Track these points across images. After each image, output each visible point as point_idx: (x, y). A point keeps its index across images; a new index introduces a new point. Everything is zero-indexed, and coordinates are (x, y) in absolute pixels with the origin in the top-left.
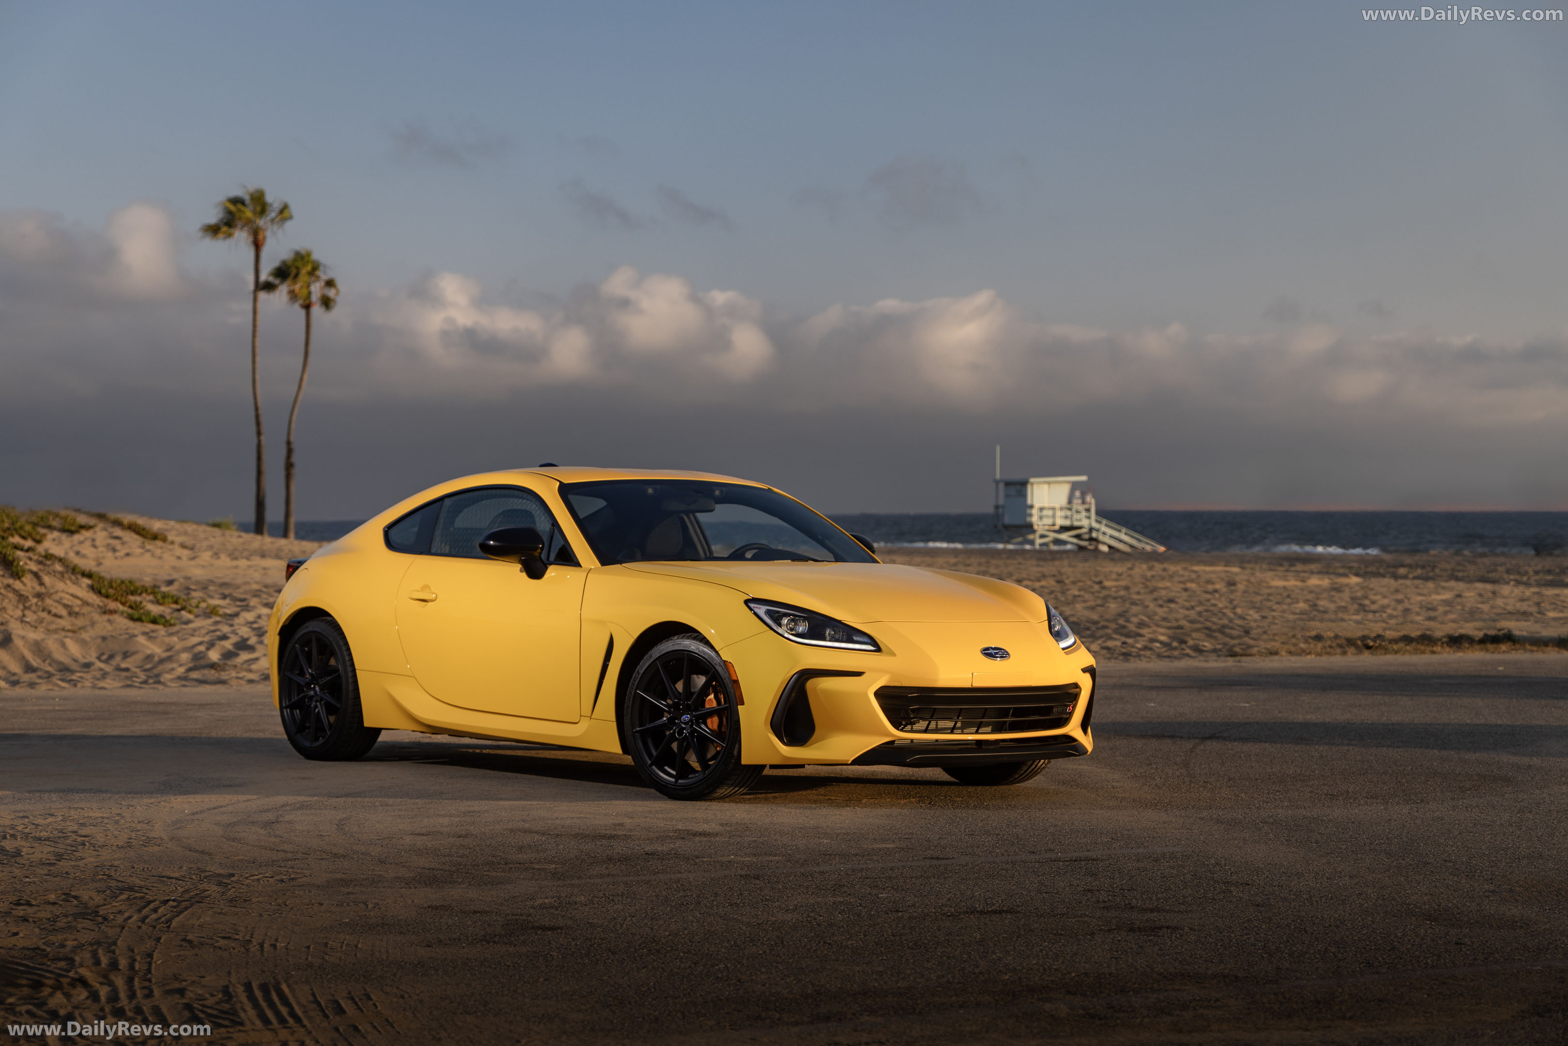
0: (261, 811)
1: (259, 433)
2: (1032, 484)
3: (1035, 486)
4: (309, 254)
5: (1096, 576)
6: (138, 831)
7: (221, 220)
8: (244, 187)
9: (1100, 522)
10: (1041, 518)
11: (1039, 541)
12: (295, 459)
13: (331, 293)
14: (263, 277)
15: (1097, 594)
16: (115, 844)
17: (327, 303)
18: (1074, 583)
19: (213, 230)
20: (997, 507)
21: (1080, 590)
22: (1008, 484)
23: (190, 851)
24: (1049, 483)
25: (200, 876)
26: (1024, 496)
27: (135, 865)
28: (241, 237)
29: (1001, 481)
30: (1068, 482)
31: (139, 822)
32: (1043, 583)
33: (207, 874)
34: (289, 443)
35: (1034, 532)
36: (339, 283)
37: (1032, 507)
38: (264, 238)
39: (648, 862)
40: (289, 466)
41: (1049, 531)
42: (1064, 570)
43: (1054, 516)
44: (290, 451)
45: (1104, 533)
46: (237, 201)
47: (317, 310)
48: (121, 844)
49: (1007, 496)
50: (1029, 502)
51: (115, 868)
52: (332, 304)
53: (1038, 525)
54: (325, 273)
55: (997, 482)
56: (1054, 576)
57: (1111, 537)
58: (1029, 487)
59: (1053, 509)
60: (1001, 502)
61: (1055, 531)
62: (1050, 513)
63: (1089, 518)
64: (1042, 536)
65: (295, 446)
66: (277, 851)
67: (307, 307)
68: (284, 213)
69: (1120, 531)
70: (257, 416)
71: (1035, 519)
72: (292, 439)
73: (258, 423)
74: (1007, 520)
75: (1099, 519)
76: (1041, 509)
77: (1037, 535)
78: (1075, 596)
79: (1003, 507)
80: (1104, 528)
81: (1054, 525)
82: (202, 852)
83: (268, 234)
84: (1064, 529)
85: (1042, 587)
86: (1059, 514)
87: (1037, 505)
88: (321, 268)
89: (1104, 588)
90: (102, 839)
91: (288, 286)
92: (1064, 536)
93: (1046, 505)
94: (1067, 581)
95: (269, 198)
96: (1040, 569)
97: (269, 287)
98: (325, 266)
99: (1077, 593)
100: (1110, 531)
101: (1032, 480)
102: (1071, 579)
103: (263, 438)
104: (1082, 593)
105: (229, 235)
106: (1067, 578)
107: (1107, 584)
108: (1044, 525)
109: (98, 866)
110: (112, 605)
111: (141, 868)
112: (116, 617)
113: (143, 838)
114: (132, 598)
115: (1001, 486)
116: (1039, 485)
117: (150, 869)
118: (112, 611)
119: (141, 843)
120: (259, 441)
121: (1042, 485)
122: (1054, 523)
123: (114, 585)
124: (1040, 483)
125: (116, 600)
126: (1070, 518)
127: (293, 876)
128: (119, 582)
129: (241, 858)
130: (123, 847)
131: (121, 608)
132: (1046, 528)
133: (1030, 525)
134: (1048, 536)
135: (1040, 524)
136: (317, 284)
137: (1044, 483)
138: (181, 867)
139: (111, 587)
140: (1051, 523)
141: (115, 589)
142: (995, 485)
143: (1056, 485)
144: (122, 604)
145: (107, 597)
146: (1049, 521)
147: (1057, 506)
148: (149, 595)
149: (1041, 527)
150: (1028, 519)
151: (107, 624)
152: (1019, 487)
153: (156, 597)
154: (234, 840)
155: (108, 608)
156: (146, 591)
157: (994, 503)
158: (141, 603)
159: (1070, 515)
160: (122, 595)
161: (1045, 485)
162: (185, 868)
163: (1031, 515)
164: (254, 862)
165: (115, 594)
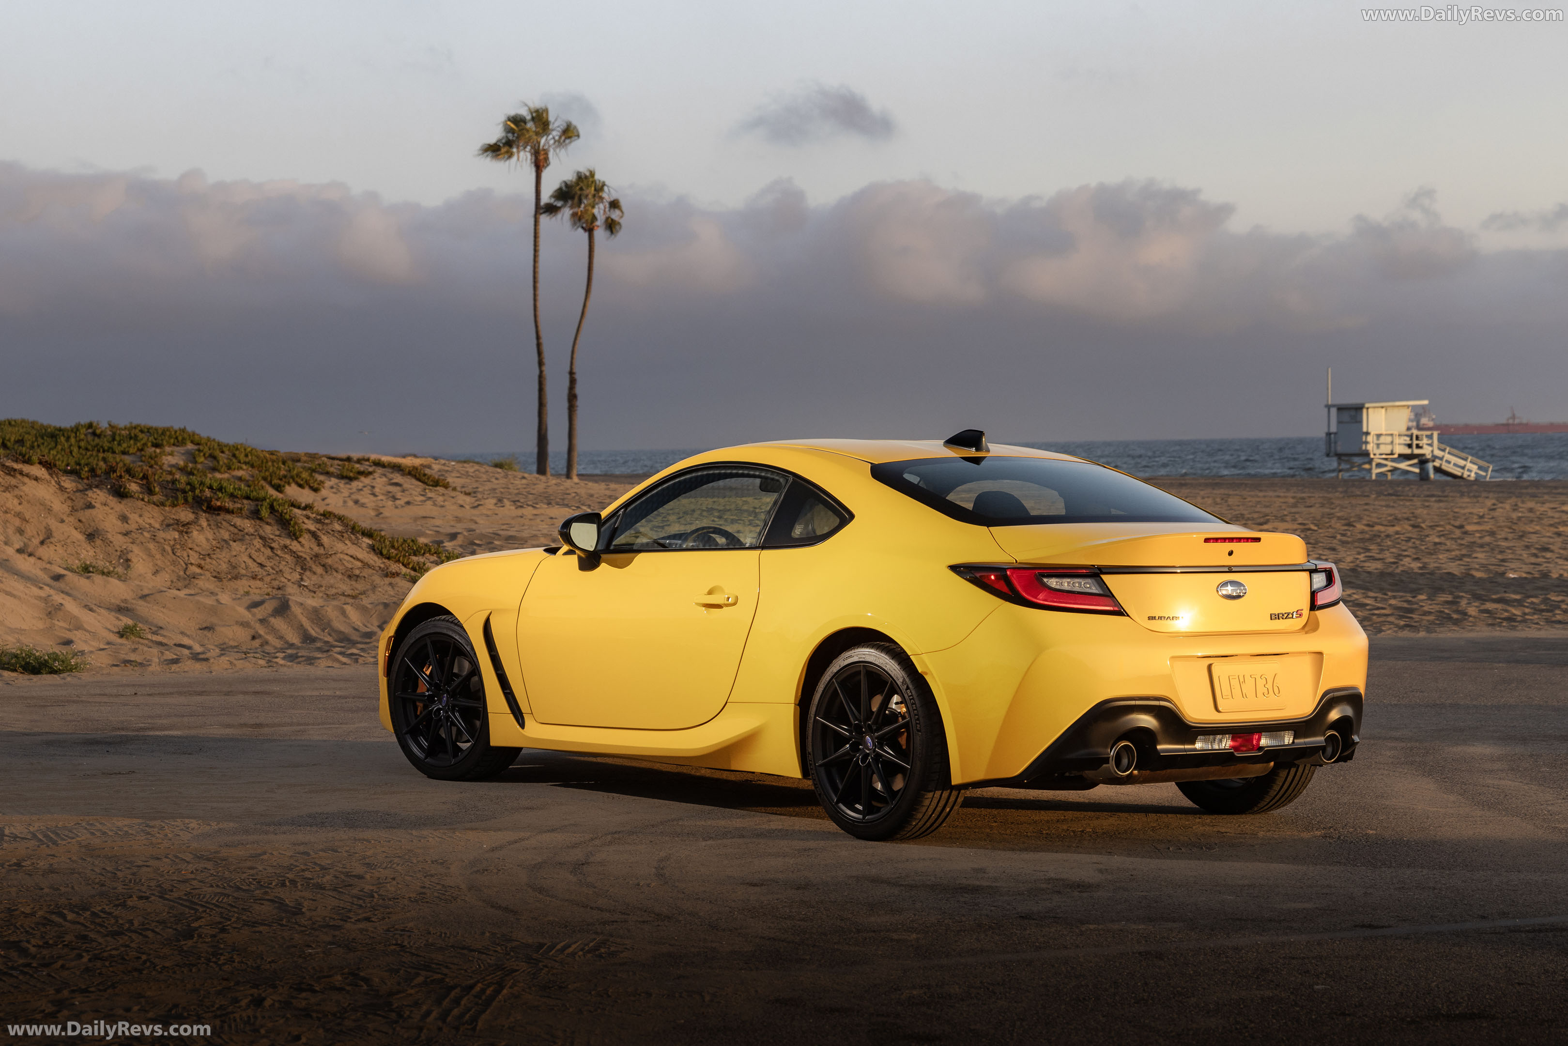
0: (568, 847)
1: (541, 363)
2: (1368, 408)
3: (1370, 410)
4: (592, 174)
5: (1456, 518)
6: (432, 876)
7: (499, 140)
8: (526, 105)
9: (1444, 450)
10: (1378, 445)
11: (1375, 471)
12: (578, 390)
13: (615, 215)
14: (545, 198)
15: (1459, 541)
16: (407, 896)
17: (611, 226)
18: (1432, 527)
19: (494, 150)
20: (1329, 434)
21: (1440, 536)
22: (1341, 409)
23: (492, 907)
24: (1386, 408)
25: (506, 947)
26: (1360, 422)
27: (431, 929)
28: (523, 159)
29: (1334, 406)
30: (1408, 407)
31: (433, 862)
32: (1397, 528)
33: (514, 944)
34: (571, 373)
35: (1370, 461)
36: (623, 203)
37: (1367, 433)
38: (546, 159)
39: (1025, 929)
40: (572, 397)
41: (1386, 459)
42: (1419, 511)
43: (1392, 443)
44: (573, 382)
45: (1448, 462)
46: (517, 120)
47: (600, 233)
48: (413, 895)
49: (1340, 422)
50: (1365, 430)
51: (408, 933)
52: (617, 227)
53: (1375, 455)
54: (609, 194)
55: (1329, 407)
56: (1408, 519)
57: (1455, 465)
58: (1365, 411)
59: (1392, 435)
60: (1333, 429)
61: (1393, 460)
62: (1389, 439)
63: (1431, 445)
64: (1379, 465)
65: (577, 376)
66: (591, 908)
67: (590, 231)
68: (569, 133)
69: (1465, 459)
70: (539, 345)
71: (1370, 447)
72: (575, 370)
73: (540, 353)
74: (1340, 449)
75: (1443, 446)
76: (1379, 436)
77: (1374, 464)
78: (1436, 544)
79: (1335, 434)
80: (1447, 457)
81: (1392, 454)
82: (506, 909)
83: (551, 155)
84: (1404, 457)
85: (1397, 533)
86: (1397, 440)
87: (1373, 431)
88: (606, 188)
89: (1466, 533)
90: (393, 889)
91: (572, 207)
92: (1404, 465)
93: (1384, 432)
94: (1423, 525)
95: (551, 118)
96: (1390, 511)
97: (551, 209)
98: (608, 187)
99: (1437, 540)
100: (1454, 459)
101: (1367, 405)
102: (1428, 523)
103: (544, 368)
104: (1442, 540)
105: (510, 155)
106: (1424, 522)
107: (1469, 528)
108: (1381, 454)
109: (388, 930)
110: (394, 567)
111: (438, 934)
112: (397, 580)
113: (438, 887)
114: (415, 559)
115: (1334, 411)
116: (1376, 409)
117: (448, 935)
118: (394, 574)
119: (436, 894)
120: (541, 372)
121: (1380, 409)
122: (1392, 451)
123: (396, 545)
124: (1378, 407)
125: (398, 561)
126: (1410, 446)
127: (612, 949)
128: (401, 540)
129: (551, 919)
130: (416, 901)
131: (404, 570)
132: (1384, 456)
133: (1366, 454)
134: (1386, 465)
135: (1377, 452)
136: (601, 206)
137: (1382, 407)
138: (483, 933)
139: (393, 547)
140: (1389, 452)
141: (397, 549)
142: (1326, 410)
143: (1396, 410)
144: (405, 565)
145: (389, 558)
146: (1386, 449)
147: (1396, 433)
148: (433, 555)
149: (1378, 456)
150: (1364, 447)
151: (390, 588)
152: (1353, 413)
153: (439, 558)
154: (541, 890)
155: (390, 570)
156: (430, 550)
157: (1326, 430)
158: (424, 564)
159: (1409, 442)
160: (405, 556)
161: (1383, 410)
162: (488, 934)
163: (1367, 443)
164: (566, 927)
165: (397, 555)
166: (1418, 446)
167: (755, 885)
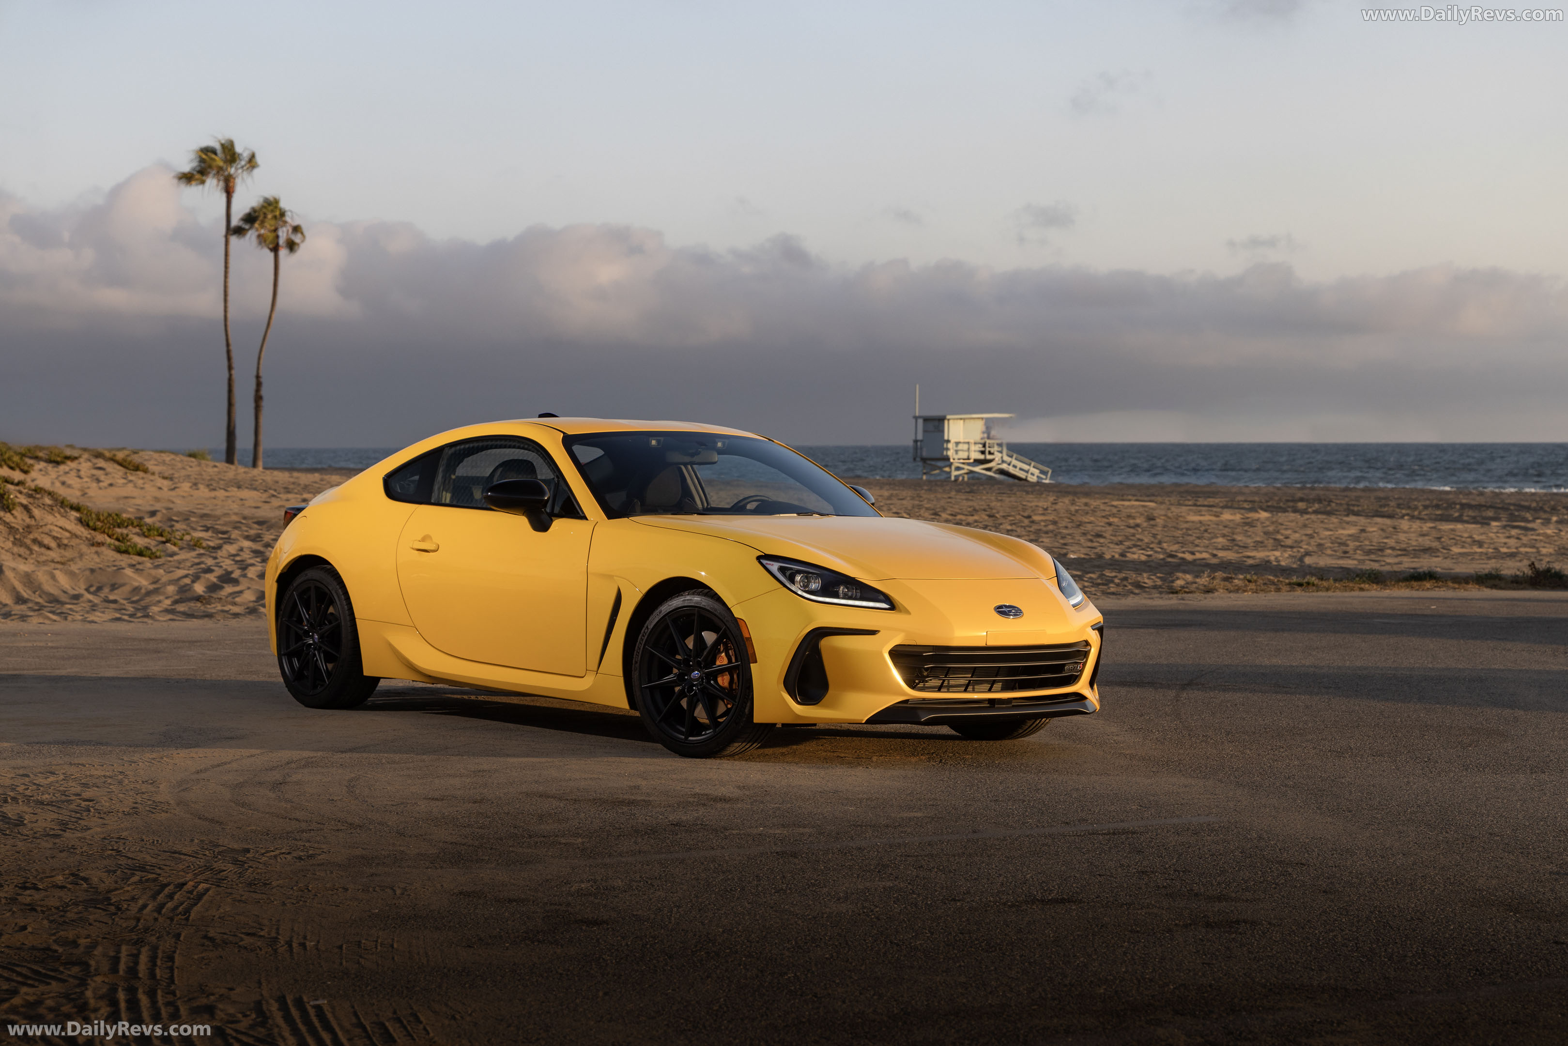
0: (267, 770)
1: (230, 368)
2: (949, 420)
3: (951, 422)
4: (276, 201)
6: (143, 793)
7: (195, 169)
9: (1011, 457)
10: (957, 452)
11: (954, 473)
12: (264, 392)
13: (297, 238)
14: (235, 222)
16: (121, 810)
17: (293, 246)
19: (187, 178)
20: (916, 441)
21: (1011, 525)
22: (926, 420)
23: (200, 818)
24: (964, 419)
25: (214, 852)
26: (943, 431)
27: (144, 837)
28: (214, 185)
29: (920, 417)
30: (982, 419)
31: (143, 782)
32: (976, 517)
33: (221, 849)
34: (258, 377)
35: (950, 465)
36: (305, 229)
37: (948, 441)
38: (236, 185)
40: (258, 398)
41: (963, 463)
42: (993, 504)
43: (968, 450)
44: (259, 385)
45: (1015, 467)
46: (209, 151)
47: (283, 252)
48: (127, 810)
49: (925, 431)
50: (946, 438)
51: (123, 841)
52: (298, 247)
53: (954, 459)
54: (292, 219)
55: (916, 418)
56: (985, 510)
57: (1021, 469)
58: (946, 422)
59: (968, 443)
60: (920, 437)
61: (969, 464)
62: (966, 447)
63: (1001, 452)
64: (958, 469)
65: (263, 380)
66: (290, 819)
67: (275, 249)
68: (252, 162)
69: (1030, 465)
70: (228, 352)
71: (951, 453)
72: (261, 374)
73: (229, 359)
74: (925, 454)
75: (1011, 453)
76: (957, 443)
77: (953, 468)
79: (921, 441)
80: (1014, 462)
81: (968, 459)
82: (212, 820)
83: (239, 180)
84: (978, 462)
86: (973, 448)
87: (953, 440)
88: (289, 214)
90: (107, 804)
91: (257, 231)
92: (978, 469)
93: (962, 441)
94: (997, 515)
96: (970, 503)
97: (239, 231)
98: (291, 213)
100: (1020, 465)
101: (948, 417)
102: (1001, 514)
103: (233, 372)
105: (202, 183)
106: (998, 513)
108: (959, 459)
109: (105, 838)
110: (100, 537)
111: (151, 841)
112: (103, 549)
113: (149, 803)
114: (119, 530)
115: (920, 421)
116: (956, 421)
117: (160, 842)
118: (99, 544)
119: (148, 809)
120: (230, 375)
121: (959, 421)
122: (968, 456)
123: (102, 518)
124: (957, 419)
125: (104, 532)
126: (983, 452)
127: (311, 852)
128: (106, 515)
129: (254, 828)
130: (129, 814)
131: (109, 540)
132: (962, 461)
133: (947, 459)
134: (963, 469)
135: (956, 457)
136: (285, 229)
137: (961, 419)
138: (192, 840)
139: (99, 520)
140: (966, 457)
141: (103, 522)
142: (914, 421)
143: (972, 421)
144: (110, 536)
145: (95, 529)
146: (964, 455)
147: (972, 441)
148: (135, 527)
149: (956, 461)
150: (945, 453)
151: (95, 557)
152: (936, 423)
153: (141, 530)
154: (243, 805)
155: (96, 540)
156: (132, 524)
157: (914, 438)
158: (127, 535)
159: (983, 449)
160: (109, 528)
161: (962, 422)
162: (196, 841)
163: (947, 449)
164: (268, 834)
165: (102, 526)
166: (990, 453)
167: (437, 799)
